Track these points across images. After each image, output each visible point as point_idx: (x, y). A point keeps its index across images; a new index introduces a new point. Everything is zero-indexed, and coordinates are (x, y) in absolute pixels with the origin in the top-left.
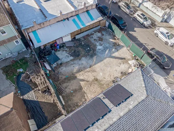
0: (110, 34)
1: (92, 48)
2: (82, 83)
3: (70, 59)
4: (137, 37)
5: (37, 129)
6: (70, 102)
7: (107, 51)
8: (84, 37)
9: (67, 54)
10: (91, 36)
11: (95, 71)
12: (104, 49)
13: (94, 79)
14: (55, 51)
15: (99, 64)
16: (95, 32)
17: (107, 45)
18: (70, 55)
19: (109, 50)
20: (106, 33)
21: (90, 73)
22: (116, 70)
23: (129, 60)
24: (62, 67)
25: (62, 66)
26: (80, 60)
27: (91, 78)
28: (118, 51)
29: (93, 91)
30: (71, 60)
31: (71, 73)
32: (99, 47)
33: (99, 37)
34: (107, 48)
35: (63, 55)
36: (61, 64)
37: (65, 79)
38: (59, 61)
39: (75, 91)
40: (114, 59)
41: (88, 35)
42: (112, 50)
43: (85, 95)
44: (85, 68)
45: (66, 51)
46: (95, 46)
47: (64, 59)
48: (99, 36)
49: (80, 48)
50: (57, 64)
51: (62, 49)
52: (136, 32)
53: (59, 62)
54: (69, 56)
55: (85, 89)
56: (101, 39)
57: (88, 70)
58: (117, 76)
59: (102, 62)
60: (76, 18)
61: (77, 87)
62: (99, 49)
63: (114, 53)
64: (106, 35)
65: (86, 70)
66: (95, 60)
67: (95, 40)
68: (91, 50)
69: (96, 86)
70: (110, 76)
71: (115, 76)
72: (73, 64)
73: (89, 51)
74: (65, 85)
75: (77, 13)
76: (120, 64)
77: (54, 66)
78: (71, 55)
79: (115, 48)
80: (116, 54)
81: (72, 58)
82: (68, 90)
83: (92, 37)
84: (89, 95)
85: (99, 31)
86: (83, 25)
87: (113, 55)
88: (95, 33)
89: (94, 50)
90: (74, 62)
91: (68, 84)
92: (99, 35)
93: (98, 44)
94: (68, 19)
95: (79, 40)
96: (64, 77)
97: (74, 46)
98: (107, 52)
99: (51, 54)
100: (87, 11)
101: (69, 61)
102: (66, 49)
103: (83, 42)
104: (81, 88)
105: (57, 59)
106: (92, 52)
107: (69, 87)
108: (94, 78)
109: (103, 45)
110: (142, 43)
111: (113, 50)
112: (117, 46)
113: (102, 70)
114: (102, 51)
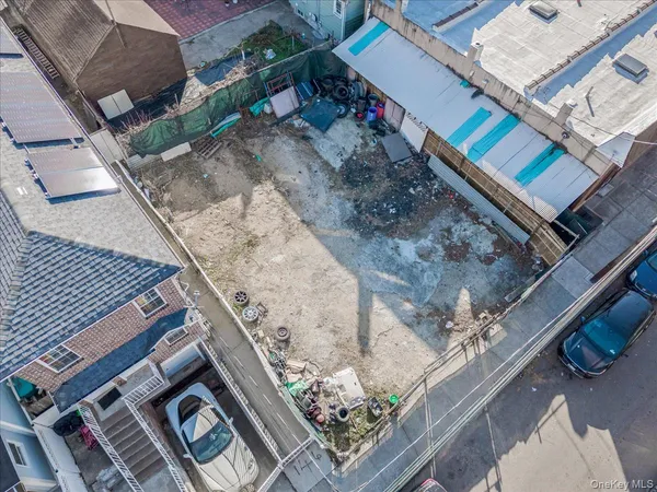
0: (497, 290)
1: (398, 222)
2: (237, 201)
3: (331, 162)
4: (534, 437)
6: (169, 172)
7: (393, 279)
8: (447, 191)
9: (350, 150)
10: (463, 215)
11: (287, 240)
12: (400, 268)
13: (256, 237)
14: (356, 114)
15: (320, 250)
16: (494, 228)
17: (429, 280)
18: (351, 158)
19: (400, 289)
20: (501, 274)
21: (278, 221)
22: (299, 313)
23: (362, 373)
24: (293, 142)
25: (297, 141)
26: (331, 187)
27: (256, 225)
28: (409, 325)
29: (209, 233)
30: (326, 164)
31: (272, 169)
32: (408, 250)
33: (466, 245)
34: (413, 279)
35: (344, 138)
36: (306, 138)
37: (249, 154)
38: (318, 132)
39: (209, 184)
40: (355, 308)
41: (463, 204)
42: (408, 300)
43: (193, 213)
44: (298, 206)
45: (366, 144)
46: (414, 234)
47: (329, 143)
48: (475, 246)
49: (386, 184)
50: (304, 128)
51: (371, 131)
53: (313, 133)
54: (345, 157)
55: (213, 209)
56: (457, 253)
57: (293, 215)
58: (271, 313)
59: (333, 260)
60: (499, 116)
61: (221, 188)
62: (396, 248)
63: (393, 307)
64: (488, 273)
65: (289, 210)
66: (337, 234)
67: (449, 230)
68: (385, 219)
69: (228, 241)
70: (271, 290)
71: (270, 306)
72: (310, 169)
73: (383, 214)
74: (227, 154)
75: (520, 109)
76: (334, 332)
77: (298, 123)
78: (347, 162)
79: (418, 316)
80: (383, 317)
81: (337, 164)
82: (209, 165)
83: (457, 221)
84: (192, 222)
85: (504, 245)
86: (473, 149)
87: (377, 305)
88: (489, 229)
89: (389, 231)
90: (319, 173)
91: (231, 162)
92: (485, 245)
93: (426, 242)
94: (479, 92)
95: (428, 175)
96: (256, 151)
97: (391, 164)
98: (385, 276)
99: (337, 105)
100: (558, 147)
101: (320, 157)
102: (372, 144)
103: (419, 189)
104: (217, 198)
105: (324, 125)
106: (376, 222)
107: (219, 165)
108: (260, 235)
109: (426, 264)
110: (496, 464)
111: (408, 306)
112: (436, 321)
113: (296, 262)
114: (391, 260)
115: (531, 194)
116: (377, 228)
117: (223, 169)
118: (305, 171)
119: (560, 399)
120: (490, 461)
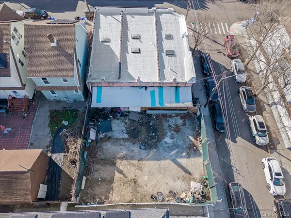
0: (194, 129)
1: (158, 136)
2: (117, 175)
3: (124, 137)
4: (231, 152)
5: (44, 198)
6: (89, 190)
7: (174, 152)
8: (158, 115)
9: (124, 128)
10: (168, 119)
11: (141, 170)
12: (172, 147)
13: (134, 179)
14: (113, 117)
15: (152, 163)
16: (177, 115)
17: (180, 143)
18: (127, 131)
19: (177, 152)
20: (190, 125)
21: (133, 168)
22: (167, 184)
23: (194, 179)
24: (108, 143)
25: (109, 141)
26: (133, 144)
27: (131, 176)
28: (189, 158)
29: (123, 193)
30: (124, 139)
31: (113, 156)
32: (168, 140)
33: (177, 125)
34: (177, 146)
35: (118, 127)
36: (109, 138)
37: (102, 159)
38: (110, 132)
39: (104, 180)
40: (176, 166)
41: (164, 116)
42: (182, 153)
43: (111, 192)
44: (132, 158)
45: (126, 123)
46: (165, 135)
47: (117, 132)
48: (178, 124)
49: (143, 128)
50: (105, 135)
51: (123, 118)
52: (236, 144)
53: (109, 134)
54: (125, 131)
55: (115, 185)
56: (177, 129)
57: (135, 162)
58: (162, 192)
59: (157, 162)
60: (157, 90)
61: (108, 177)
62: (166, 143)
63: (181, 157)
64: (188, 127)
65: (132, 161)
66: (150, 155)
67: (169, 126)
68: (155, 138)
69: (130, 189)
70: (155, 187)
71: (160, 191)
72: (122, 145)
73: (153, 137)
74: (97, 166)
75: (161, 85)
76: (179, 179)
77: (101, 136)
78: (128, 133)
79: (188, 153)
80: (183, 161)
81: (126, 136)
82: (96, 175)
83: (168, 121)
84: (114, 195)
85: (183, 117)
86: (160, 103)
87: (179, 160)
88: (176, 116)
89: (159, 140)
90: (125, 144)
91: (101, 167)
92: (180, 121)
93: (169, 134)
94: (146, 88)
95: (149, 116)
96: (102, 156)
97: (138, 122)
98: (172, 153)
99: (106, 120)
100: (177, 87)
101: (120, 139)
102: (127, 121)
103: (152, 122)
104: (111, 181)
105: (110, 129)
106: (154, 141)
107: (100, 172)
108: (134, 177)
109: (175, 139)
110: (232, 166)
111: (184, 154)
112: (192, 151)
113: (151, 173)
114: (168, 147)
115: (183, 103)
116: (156, 142)
117: (102, 172)
118: (122, 147)
119: (226, 139)
120: (230, 167)
